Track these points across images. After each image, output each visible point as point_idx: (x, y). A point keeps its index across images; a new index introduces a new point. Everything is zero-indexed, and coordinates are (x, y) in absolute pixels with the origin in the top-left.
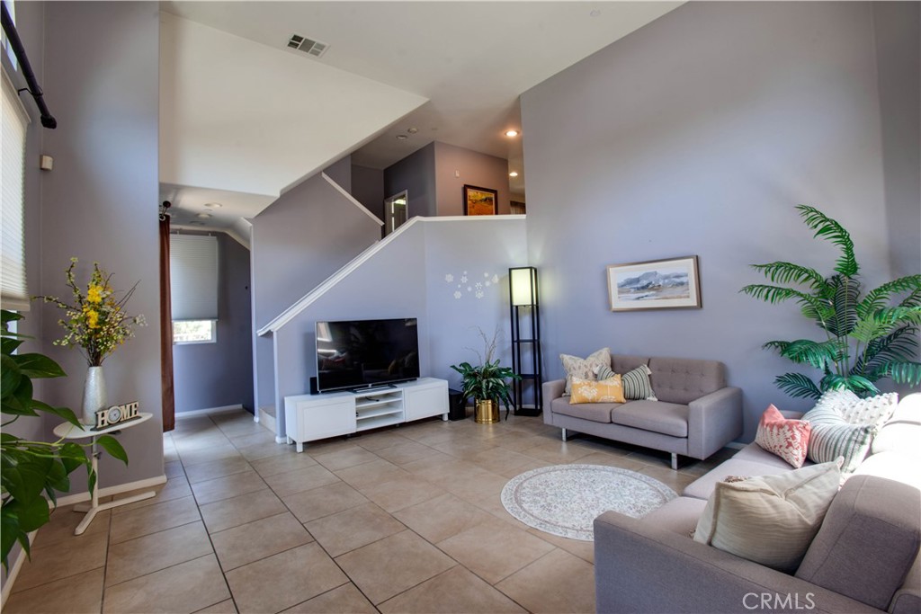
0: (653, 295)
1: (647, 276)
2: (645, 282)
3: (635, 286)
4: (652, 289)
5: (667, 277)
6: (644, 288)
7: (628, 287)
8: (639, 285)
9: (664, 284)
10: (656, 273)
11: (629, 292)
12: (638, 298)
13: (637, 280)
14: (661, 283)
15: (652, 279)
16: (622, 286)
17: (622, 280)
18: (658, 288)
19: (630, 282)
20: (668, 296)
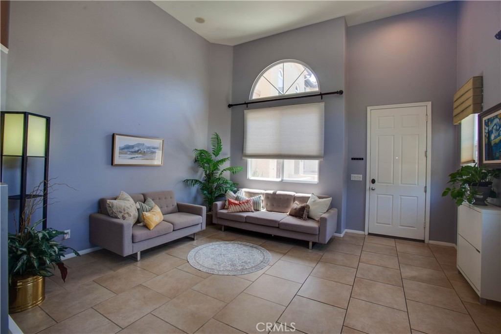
0: (140, 157)
1: (139, 145)
2: (137, 149)
3: (131, 150)
4: (140, 153)
5: (149, 148)
6: (135, 152)
7: (126, 150)
8: (133, 150)
9: (147, 151)
10: (144, 144)
11: (126, 153)
12: (132, 158)
13: (133, 147)
14: (145, 151)
15: (141, 147)
16: (122, 149)
17: (122, 145)
18: (144, 153)
19: (128, 147)
20: (148, 158)
